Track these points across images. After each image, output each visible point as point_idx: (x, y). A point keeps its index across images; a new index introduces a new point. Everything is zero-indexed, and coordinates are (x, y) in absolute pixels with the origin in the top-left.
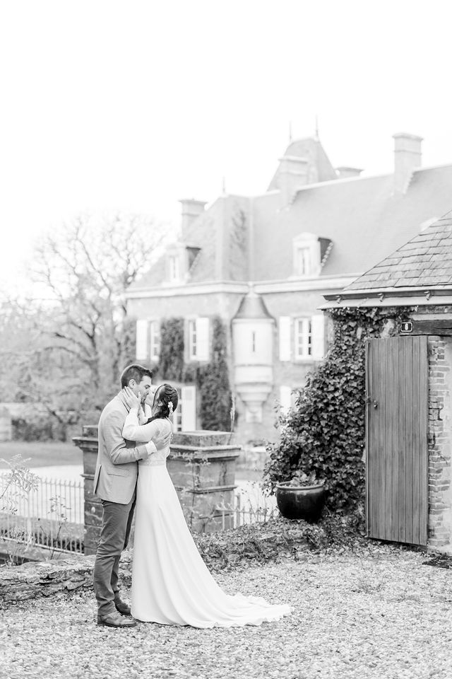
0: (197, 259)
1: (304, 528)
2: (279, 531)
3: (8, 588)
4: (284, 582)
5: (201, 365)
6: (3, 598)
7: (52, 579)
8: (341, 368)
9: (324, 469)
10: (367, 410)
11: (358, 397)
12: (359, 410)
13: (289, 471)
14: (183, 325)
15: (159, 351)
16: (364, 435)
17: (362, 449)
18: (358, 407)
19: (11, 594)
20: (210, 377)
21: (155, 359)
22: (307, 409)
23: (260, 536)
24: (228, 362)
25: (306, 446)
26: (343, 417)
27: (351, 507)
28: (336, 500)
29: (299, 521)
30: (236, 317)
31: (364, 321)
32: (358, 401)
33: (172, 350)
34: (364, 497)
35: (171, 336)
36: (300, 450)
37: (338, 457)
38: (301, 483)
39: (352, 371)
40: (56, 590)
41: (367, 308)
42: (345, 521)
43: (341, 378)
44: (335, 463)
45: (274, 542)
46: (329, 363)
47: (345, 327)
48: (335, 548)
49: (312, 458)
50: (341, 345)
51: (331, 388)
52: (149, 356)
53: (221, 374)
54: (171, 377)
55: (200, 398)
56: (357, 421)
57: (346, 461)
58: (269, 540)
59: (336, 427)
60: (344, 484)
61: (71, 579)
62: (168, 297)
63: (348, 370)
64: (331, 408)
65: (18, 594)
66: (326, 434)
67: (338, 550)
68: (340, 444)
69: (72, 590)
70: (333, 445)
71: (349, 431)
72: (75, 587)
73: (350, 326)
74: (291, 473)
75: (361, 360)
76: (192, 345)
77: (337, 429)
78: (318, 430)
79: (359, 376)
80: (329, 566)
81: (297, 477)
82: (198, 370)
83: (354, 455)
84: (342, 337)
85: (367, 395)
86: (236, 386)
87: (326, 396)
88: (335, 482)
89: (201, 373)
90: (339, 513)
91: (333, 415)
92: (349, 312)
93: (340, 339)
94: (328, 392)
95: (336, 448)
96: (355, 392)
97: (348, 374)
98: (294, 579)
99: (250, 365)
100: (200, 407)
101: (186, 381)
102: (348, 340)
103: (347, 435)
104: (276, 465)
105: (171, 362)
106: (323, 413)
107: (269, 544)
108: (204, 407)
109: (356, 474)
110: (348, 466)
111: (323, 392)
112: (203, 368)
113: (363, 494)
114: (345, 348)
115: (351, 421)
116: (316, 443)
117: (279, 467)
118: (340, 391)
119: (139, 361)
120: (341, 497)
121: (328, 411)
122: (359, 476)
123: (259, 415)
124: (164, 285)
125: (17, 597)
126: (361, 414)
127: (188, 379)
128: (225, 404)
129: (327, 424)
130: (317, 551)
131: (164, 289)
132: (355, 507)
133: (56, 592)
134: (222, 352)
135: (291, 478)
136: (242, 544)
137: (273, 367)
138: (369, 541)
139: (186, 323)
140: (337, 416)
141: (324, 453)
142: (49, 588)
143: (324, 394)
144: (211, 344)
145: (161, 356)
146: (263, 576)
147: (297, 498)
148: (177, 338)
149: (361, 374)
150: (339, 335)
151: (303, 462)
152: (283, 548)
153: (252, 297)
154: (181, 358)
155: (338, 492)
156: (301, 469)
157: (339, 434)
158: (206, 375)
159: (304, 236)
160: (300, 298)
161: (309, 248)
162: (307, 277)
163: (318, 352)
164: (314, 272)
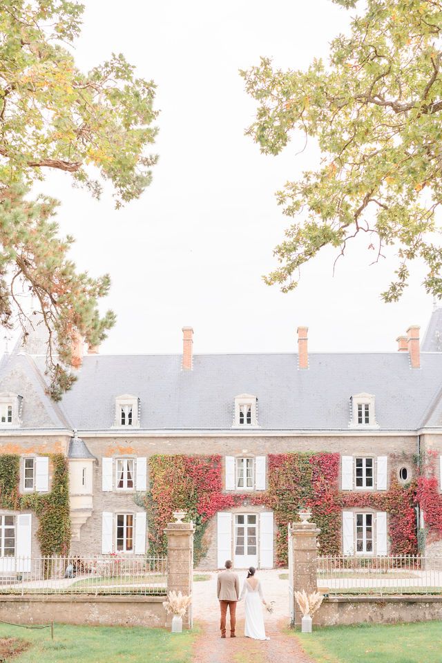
14: (17, 461)
20: (54, 505)
30: (69, 456)
35: (7, 470)
54: (7, 505)
76: (25, 478)
82: (40, 500)
89: (43, 501)
99: (82, 495)
105: (6, 493)
112: (45, 497)
123: (78, 535)
137: (93, 496)
144: (51, 478)
148: (13, 472)
153: (78, 440)
154: (16, 489)
158: (49, 503)
159: (126, 395)
160: (123, 444)
161: (131, 405)
162: (130, 427)
163: (142, 484)
164: (136, 424)
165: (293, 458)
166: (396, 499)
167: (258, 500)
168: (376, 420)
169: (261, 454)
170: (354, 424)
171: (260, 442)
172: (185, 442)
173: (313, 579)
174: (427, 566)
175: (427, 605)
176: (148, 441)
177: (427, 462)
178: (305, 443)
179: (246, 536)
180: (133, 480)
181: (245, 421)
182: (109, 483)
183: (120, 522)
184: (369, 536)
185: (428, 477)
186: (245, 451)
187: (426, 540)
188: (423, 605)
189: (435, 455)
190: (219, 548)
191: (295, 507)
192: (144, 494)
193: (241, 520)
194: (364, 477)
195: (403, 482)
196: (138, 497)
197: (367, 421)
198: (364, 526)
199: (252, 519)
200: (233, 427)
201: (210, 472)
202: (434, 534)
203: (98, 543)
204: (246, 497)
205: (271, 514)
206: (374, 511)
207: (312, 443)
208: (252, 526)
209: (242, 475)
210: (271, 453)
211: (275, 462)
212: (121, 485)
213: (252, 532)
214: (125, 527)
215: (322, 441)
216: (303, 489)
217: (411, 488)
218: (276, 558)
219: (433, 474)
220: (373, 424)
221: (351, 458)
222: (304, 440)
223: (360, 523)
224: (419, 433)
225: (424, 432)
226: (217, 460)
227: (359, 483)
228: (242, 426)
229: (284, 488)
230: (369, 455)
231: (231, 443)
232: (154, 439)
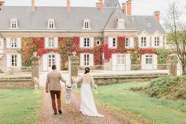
137: (4, 50)
159: (14, 18)
160: (13, 34)
161: (15, 22)
162: (15, 28)
163: (19, 46)
164: (17, 28)
165: (66, 38)
166: (96, 50)
167: (55, 51)
168: (90, 27)
169: (56, 37)
170: (84, 28)
171: (56, 33)
172: (33, 33)
173: (76, 73)
174: (105, 69)
175: (110, 80)
176: (21, 33)
177: (105, 39)
178: (69, 34)
179: (52, 61)
180: (16, 45)
181: (51, 27)
182: (9, 46)
183: (13, 58)
184: (88, 61)
185: (105, 44)
186: (51, 36)
187: (104, 62)
188: (109, 79)
189: (107, 37)
190: (44, 65)
191: (66, 53)
192: (20, 49)
193: (50, 56)
194: (87, 44)
195: (98, 45)
196: (18, 50)
197: (88, 27)
198: (87, 58)
199: (53, 56)
200: (48, 29)
201: (41, 42)
202: (107, 60)
203: (6, 64)
204: (52, 50)
205: (59, 55)
206: (89, 53)
207: (72, 34)
208: (53, 58)
209: (50, 43)
210: (59, 37)
211: (60, 39)
212: (13, 46)
213: (53, 60)
214: (14, 59)
215: (74, 33)
216: (69, 47)
217: (100, 47)
218: (61, 68)
219: (107, 43)
220: (89, 28)
221: (83, 38)
222: (69, 33)
223: (85, 57)
224: (103, 31)
225: (104, 30)
226: (43, 39)
227: (85, 45)
228: (50, 28)
229: (63, 47)
230: (88, 37)
231: (47, 33)
232: (23, 32)
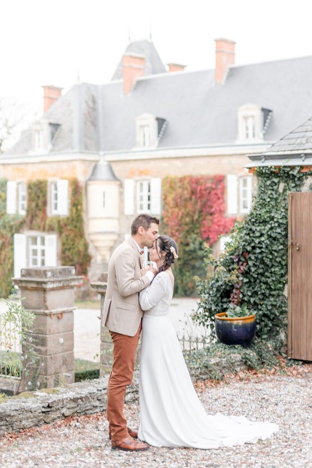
0: (57, 133)
1: (242, 352)
2: (223, 356)
3: (16, 418)
4: (245, 401)
5: (61, 218)
6: (12, 427)
7: (51, 407)
8: (266, 217)
9: (252, 302)
10: (290, 251)
11: (281, 241)
12: (283, 252)
13: (220, 304)
14: (46, 185)
15: (26, 206)
16: (286, 273)
17: (284, 284)
18: (282, 249)
19: (18, 423)
20: (69, 227)
21: (23, 213)
22: (235, 252)
23: (210, 361)
24: (84, 215)
25: (237, 283)
26: (268, 258)
27: (274, 334)
28: (262, 328)
29: (236, 346)
30: (90, 180)
31: (286, 177)
32: (281, 244)
33: (37, 205)
34: (286, 325)
35: (36, 194)
36: (233, 286)
37: (263, 292)
38: (236, 314)
39: (275, 220)
40: (55, 417)
41: (290, 167)
42: (270, 345)
43: (266, 225)
44: (261, 297)
45: (220, 366)
46: (254, 213)
47: (268, 183)
48: (267, 368)
49: (242, 293)
50: (265, 197)
51: (258, 234)
52: (17, 211)
53: (78, 225)
54: (36, 227)
55: (60, 244)
56: (280, 261)
57: (270, 294)
58: (217, 364)
59: (261, 266)
60: (269, 314)
61: (67, 407)
62: (33, 163)
63: (272, 218)
64: (258, 251)
65: (24, 422)
66: (253, 272)
67: (270, 370)
68: (265, 281)
69: (68, 416)
70: (258, 281)
71: (273, 270)
72: (70, 413)
73: (273, 182)
74: (222, 306)
75: (283, 210)
76: (53, 201)
77: (262, 268)
78: (246, 269)
79: (282, 224)
80: (271, 385)
81: (231, 308)
82: (59, 222)
83: (278, 290)
84: (266, 191)
85: (289, 238)
86: (89, 234)
87: (253, 240)
88: (261, 312)
89: (62, 223)
90: (264, 339)
91: (260, 256)
92: (274, 170)
93: (264, 192)
94: (254, 237)
95: (261, 284)
96: (279, 236)
97: (272, 222)
98: (251, 398)
99: (101, 218)
100: (60, 251)
101: (48, 230)
102: (271, 194)
103: (271, 273)
104: (210, 299)
105: (36, 216)
106: (250, 255)
107: (218, 368)
108: (64, 252)
109: (279, 306)
110: (272, 299)
111: (250, 237)
112: (63, 220)
113: (285, 322)
114: (268, 200)
115: (276, 261)
116: (246, 280)
117: (212, 300)
118: (266, 236)
119: (9, 215)
120: (266, 326)
121: (255, 253)
122: (282, 307)
124: (31, 153)
125: (23, 425)
126: (283, 255)
127: (51, 229)
128: (81, 248)
129: (254, 264)
130: (254, 371)
131: (30, 157)
132: (278, 333)
133: (55, 419)
134: (79, 207)
135: (225, 310)
136: (198, 368)
137: (119, 219)
138: (292, 361)
139: (49, 184)
140: (263, 257)
141: (251, 288)
142: (49, 415)
143: (251, 239)
144: (70, 201)
145: (28, 211)
146: (223, 396)
147: (233, 327)
148: (41, 195)
149: (284, 222)
150: (263, 189)
151: (235, 297)
152: (227, 370)
153: (103, 164)
154: (44, 212)
155: (264, 321)
156: (233, 302)
157: (264, 273)
158: (66, 225)
159: (144, 116)
161: (148, 126)
162: (147, 148)
164: (151, 145)
172: (192, 162)
180: (151, 202)
181: (250, 135)
200: (237, 143)
201: (213, 193)
226: (220, 180)
231: (234, 160)
